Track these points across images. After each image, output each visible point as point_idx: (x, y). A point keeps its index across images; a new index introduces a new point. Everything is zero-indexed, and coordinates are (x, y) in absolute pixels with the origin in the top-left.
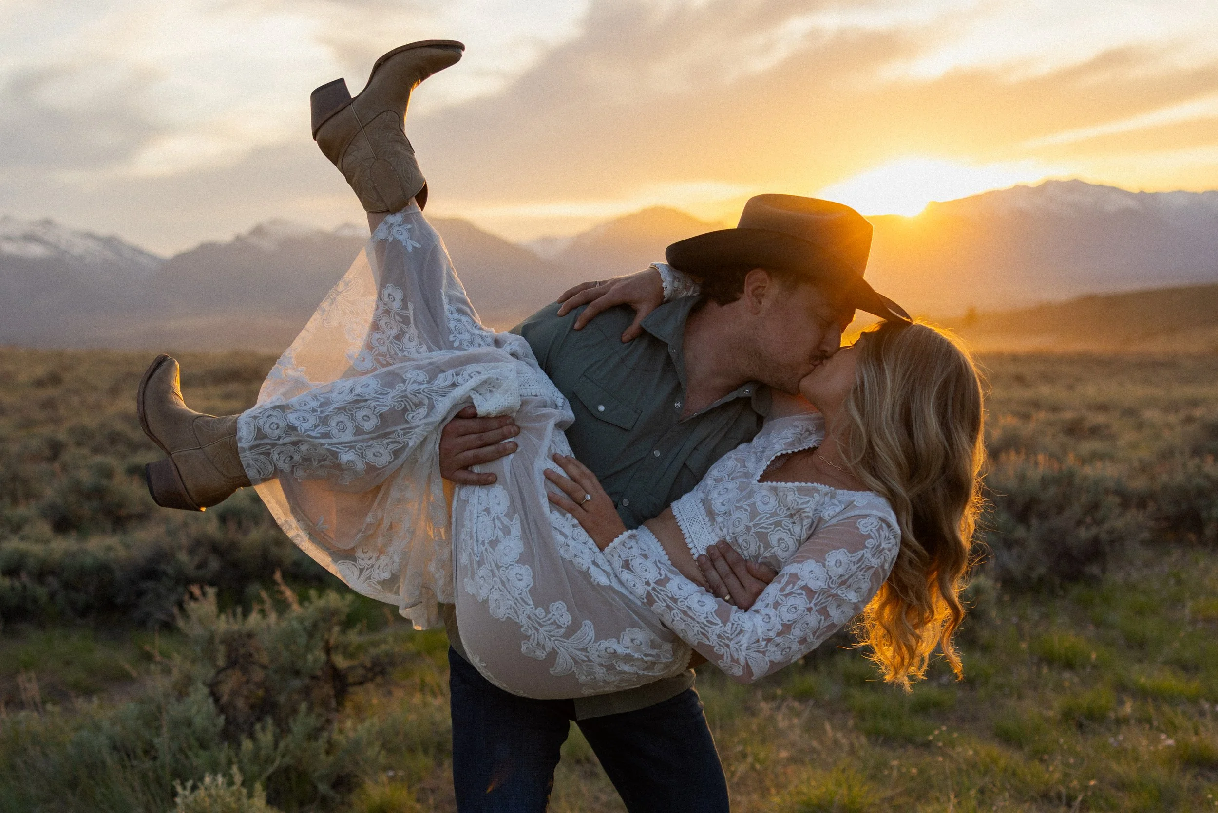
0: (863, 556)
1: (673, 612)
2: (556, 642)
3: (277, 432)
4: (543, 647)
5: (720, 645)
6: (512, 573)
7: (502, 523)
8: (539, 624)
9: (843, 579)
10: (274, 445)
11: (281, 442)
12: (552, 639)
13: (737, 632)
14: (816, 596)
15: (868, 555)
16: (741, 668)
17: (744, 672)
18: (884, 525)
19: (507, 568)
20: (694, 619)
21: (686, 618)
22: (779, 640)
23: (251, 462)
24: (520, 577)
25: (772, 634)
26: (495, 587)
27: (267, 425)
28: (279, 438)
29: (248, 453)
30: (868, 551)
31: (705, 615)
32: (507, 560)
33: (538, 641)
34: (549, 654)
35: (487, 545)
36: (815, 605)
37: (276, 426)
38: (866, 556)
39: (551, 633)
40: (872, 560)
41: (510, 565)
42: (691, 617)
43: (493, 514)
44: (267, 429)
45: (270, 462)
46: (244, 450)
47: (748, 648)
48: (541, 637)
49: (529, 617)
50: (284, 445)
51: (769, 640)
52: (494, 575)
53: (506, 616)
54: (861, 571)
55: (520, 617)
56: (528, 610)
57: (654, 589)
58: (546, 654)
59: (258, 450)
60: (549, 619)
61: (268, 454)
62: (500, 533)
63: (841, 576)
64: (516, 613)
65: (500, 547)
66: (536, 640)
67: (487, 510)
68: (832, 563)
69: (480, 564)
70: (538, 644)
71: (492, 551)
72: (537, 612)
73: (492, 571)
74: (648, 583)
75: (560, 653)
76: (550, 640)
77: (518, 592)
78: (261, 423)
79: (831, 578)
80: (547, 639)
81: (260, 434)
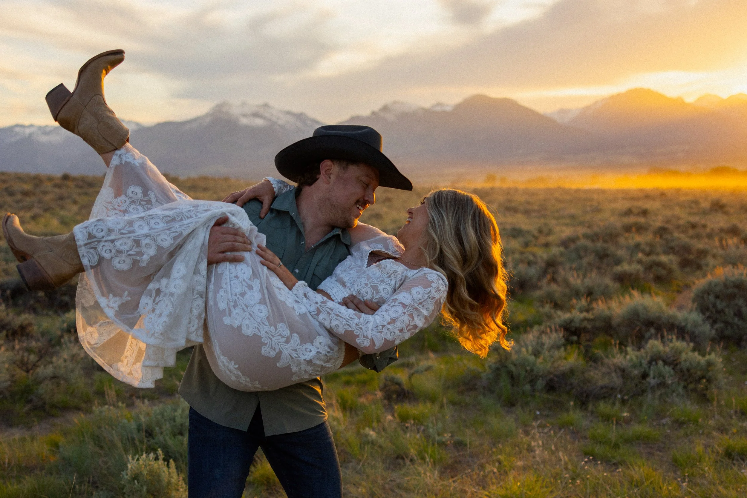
0: (430, 291)
1: (331, 315)
2: (282, 345)
3: (102, 234)
4: (274, 349)
5: (357, 329)
6: (256, 309)
7: (247, 283)
8: (272, 335)
9: (421, 301)
10: (99, 242)
11: (104, 239)
12: (279, 344)
13: (366, 322)
14: (408, 307)
15: (433, 291)
16: (369, 340)
17: (370, 343)
18: (440, 278)
19: (253, 307)
20: (342, 318)
21: (338, 318)
22: (389, 326)
23: (85, 254)
24: (261, 311)
25: (385, 323)
26: (246, 317)
27: (95, 230)
28: (103, 237)
29: (83, 248)
30: (433, 288)
31: (348, 315)
32: (252, 303)
33: (271, 346)
34: (277, 353)
35: (238, 296)
36: (407, 311)
37: (101, 230)
38: (432, 291)
39: (279, 341)
40: (435, 294)
41: (255, 305)
42: (341, 317)
43: (241, 279)
44: (95, 232)
45: (96, 253)
46: (80, 246)
47: (372, 330)
48: (273, 343)
49: (266, 332)
50: (106, 241)
51: (383, 326)
52: (244, 311)
53: (253, 333)
54: (429, 298)
55: (262, 333)
56: (266, 328)
57: (320, 306)
58: (275, 353)
59: (89, 246)
60: (278, 333)
61: (95, 248)
62: (246, 289)
63: (420, 299)
64: (259, 330)
65: (247, 296)
66: (270, 345)
67: (237, 277)
68: (415, 293)
69: (235, 306)
70: (272, 348)
71: (242, 299)
72: (271, 330)
73: (243, 309)
74: (317, 303)
75: (283, 352)
76: (278, 344)
77: (260, 319)
78: (91, 230)
79: (414, 300)
80: (277, 344)
81: (90, 236)
